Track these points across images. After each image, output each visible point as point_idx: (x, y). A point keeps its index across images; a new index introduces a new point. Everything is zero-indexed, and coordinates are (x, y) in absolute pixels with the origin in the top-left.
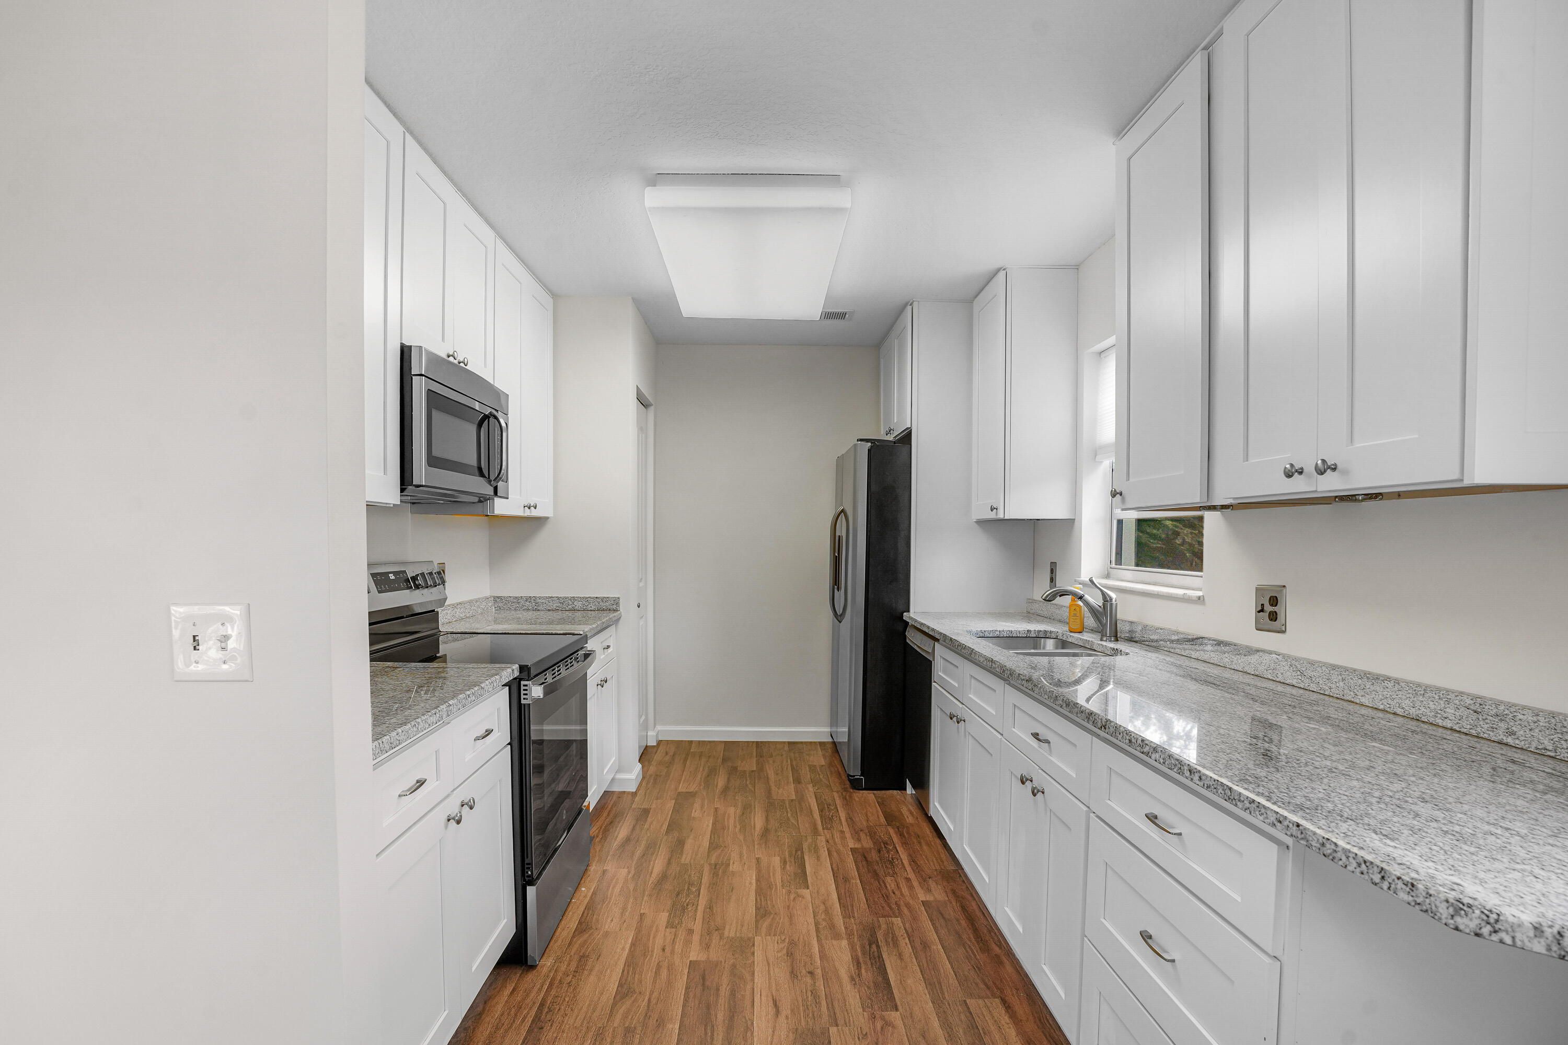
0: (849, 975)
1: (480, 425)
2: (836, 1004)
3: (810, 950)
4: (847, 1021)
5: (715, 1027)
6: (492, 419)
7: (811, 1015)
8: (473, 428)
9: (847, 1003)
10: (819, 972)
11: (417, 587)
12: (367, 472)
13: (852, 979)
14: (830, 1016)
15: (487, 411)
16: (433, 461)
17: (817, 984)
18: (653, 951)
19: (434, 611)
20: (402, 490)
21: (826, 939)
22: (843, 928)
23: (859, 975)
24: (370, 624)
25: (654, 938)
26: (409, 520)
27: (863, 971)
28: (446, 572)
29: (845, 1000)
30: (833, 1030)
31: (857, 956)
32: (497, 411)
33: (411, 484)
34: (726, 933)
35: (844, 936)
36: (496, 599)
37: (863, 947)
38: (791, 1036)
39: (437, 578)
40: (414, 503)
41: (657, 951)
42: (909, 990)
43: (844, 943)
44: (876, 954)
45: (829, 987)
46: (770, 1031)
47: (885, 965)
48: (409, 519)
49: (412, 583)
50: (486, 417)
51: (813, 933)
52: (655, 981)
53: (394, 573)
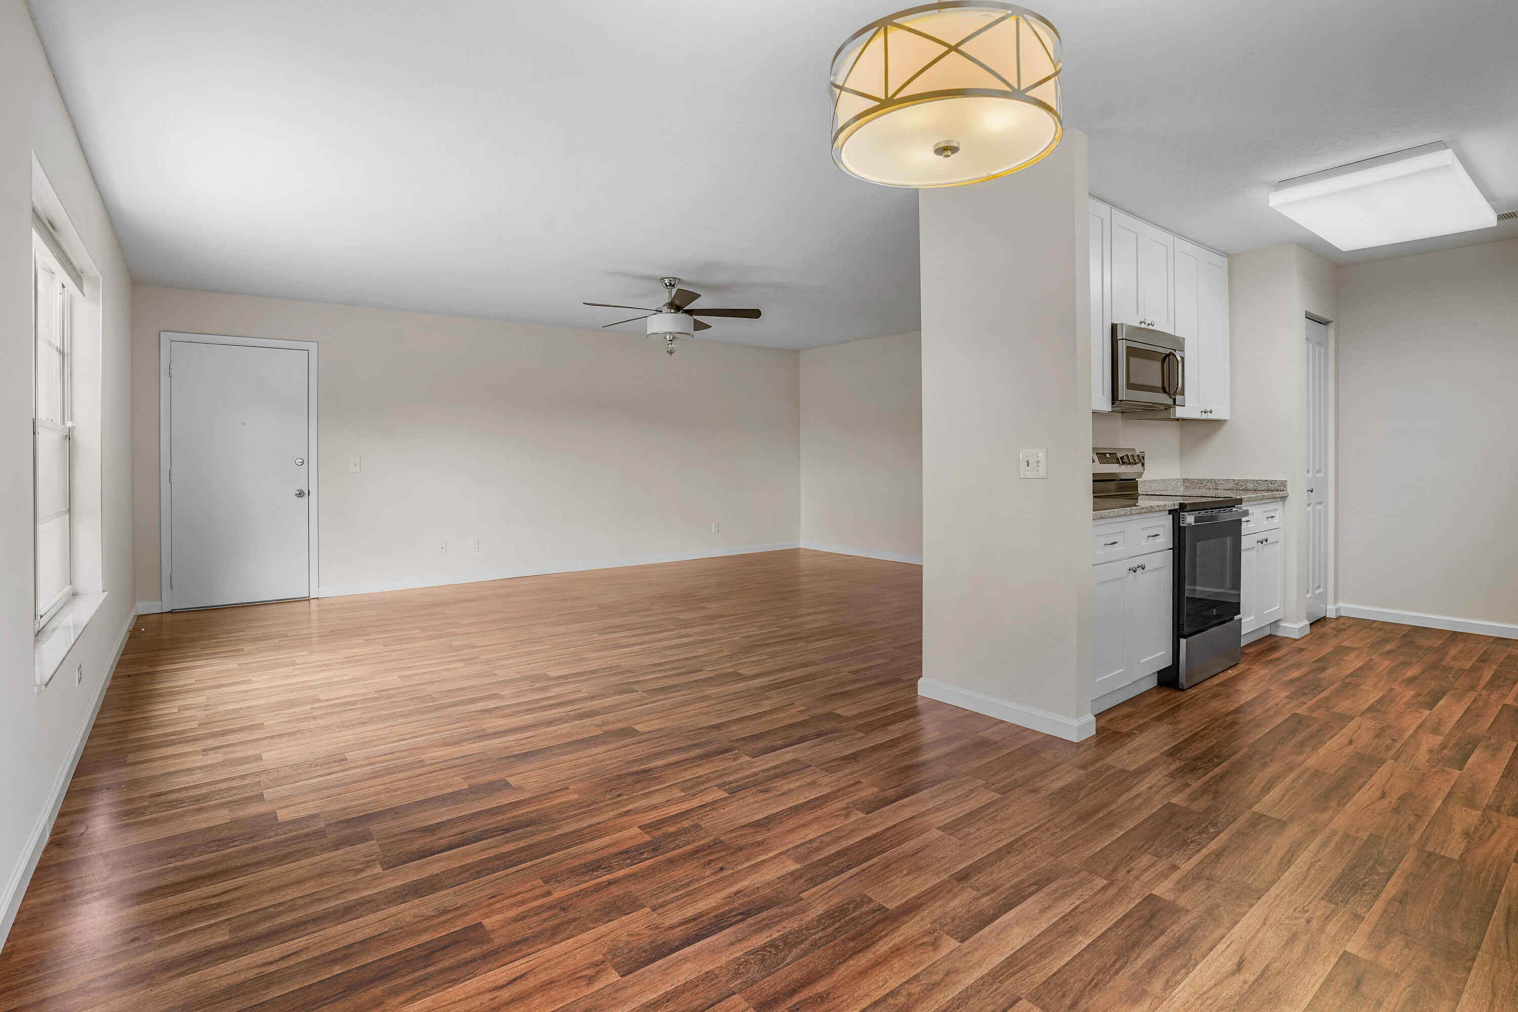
1: (1163, 361)
6: (1171, 356)
8: (1159, 364)
11: (1124, 463)
12: (1093, 394)
15: (1168, 351)
16: (1131, 386)
19: (1134, 479)
20: (1113, 404)
24: (1094, 481)
26: (1119, 422)
28: (1145, 458)
32: (1175, 350)
33: (1118, 400)
36: (1184, 480)
39: (1140, 460)
40: (1123, 412)
48: (1119, 420)
49: (1122, 461)
50: (1167, 355)
53: (1110, 454)
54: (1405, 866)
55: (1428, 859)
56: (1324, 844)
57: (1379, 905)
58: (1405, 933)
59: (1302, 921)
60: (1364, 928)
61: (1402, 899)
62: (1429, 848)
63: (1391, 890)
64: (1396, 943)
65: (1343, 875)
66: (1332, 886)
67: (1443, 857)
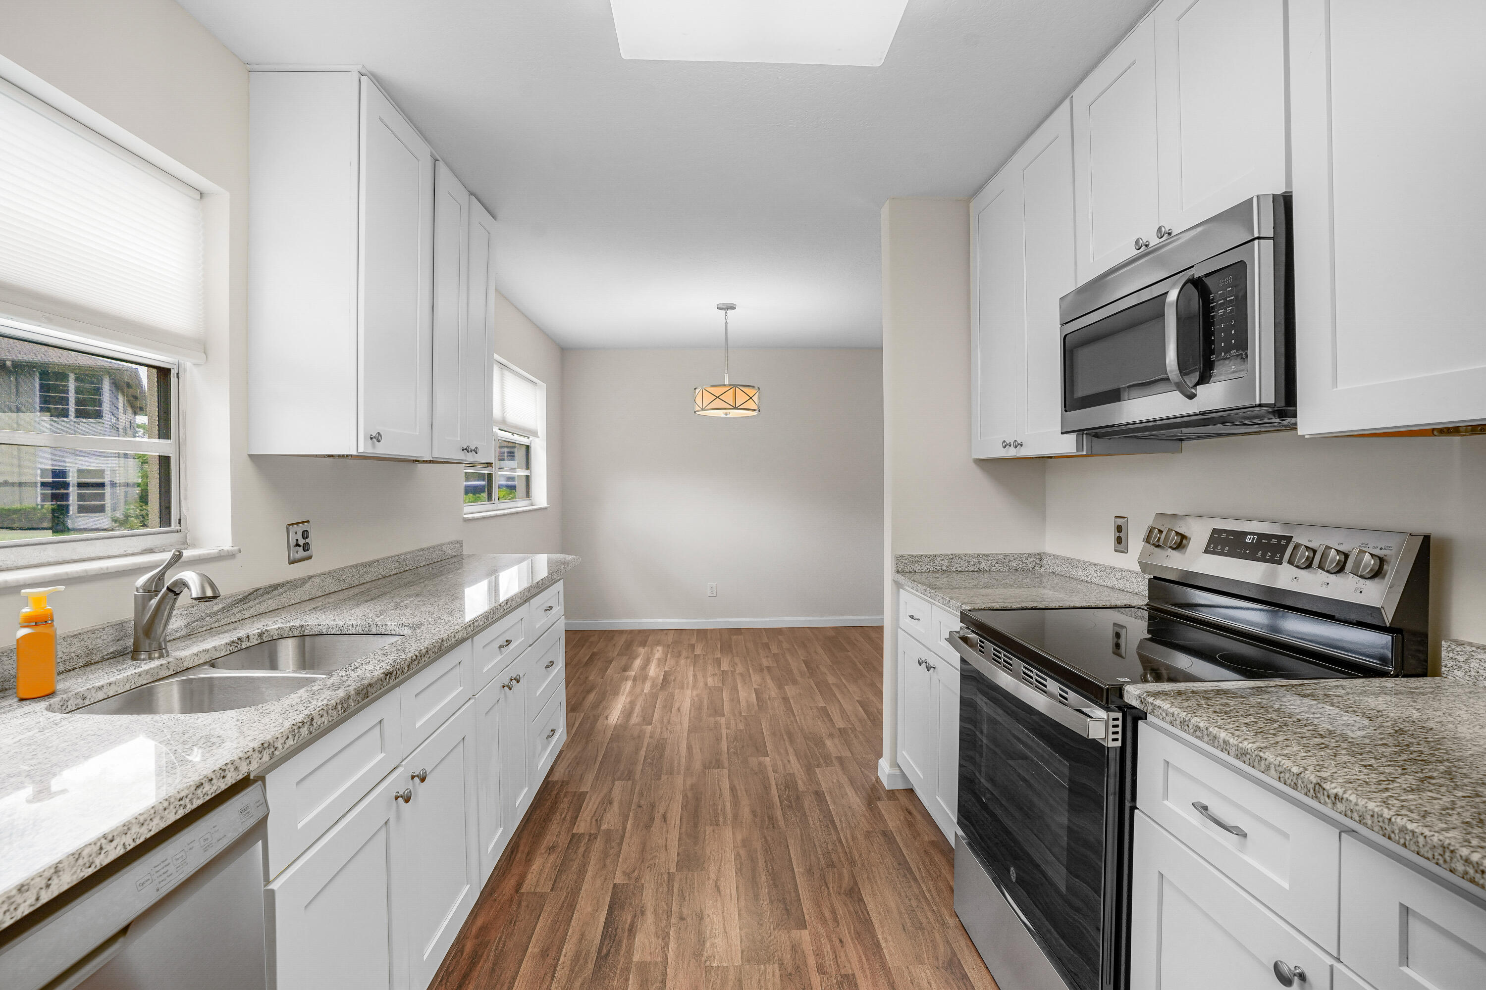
0: (644, 917)
2: (665, 889)
3: (678, 948)
4: (660, 876)
5: (765, 869)
7: (689, 881)
9: (655, 890)
10: (674, 920)
13: (643, 913)
14: (673, 880)
17: (679, 907)
18: (852, 939)
21: (656, 963)
22: (631, 981)
23: (635, 916)
25: (860, 958)
27: (629, 920)
29: (657, 893)
30: (673, 870)
31: (628, 939)
34: (776, 966)
35: (633, 968)
37: (617, 952)
38: (706, 865)
41: (847, 939)
42: (595, 901)
43: (636, 958)
44: (607, 942)
45: (668, 906)
46: (722, 869)
47: (604, 928)
51: (670, 972)
52: (832, 906)
54: (639, 767)
55: (629, 776)
56: (679, 763)
57: (645, 744)
58: (634, 739)
59: (669, 728)
60: (648, 735)
61: (637, 750)
62: (630, 782)
63: (643, 753)
64: (636, 734)
65: (664, 750)
66: (665, 745)
67: (622, 780)
